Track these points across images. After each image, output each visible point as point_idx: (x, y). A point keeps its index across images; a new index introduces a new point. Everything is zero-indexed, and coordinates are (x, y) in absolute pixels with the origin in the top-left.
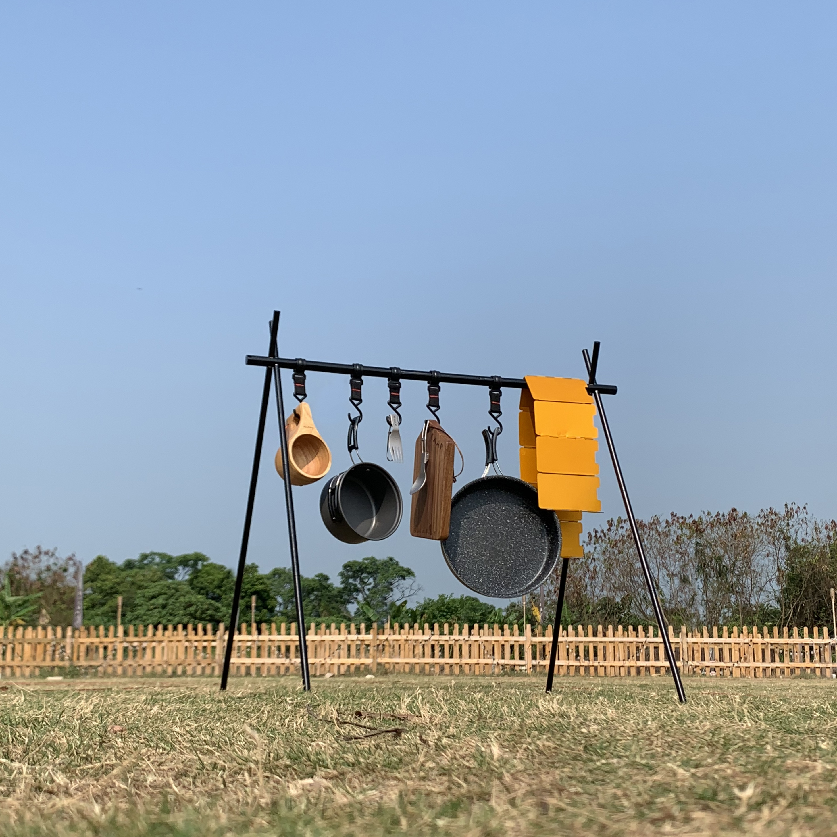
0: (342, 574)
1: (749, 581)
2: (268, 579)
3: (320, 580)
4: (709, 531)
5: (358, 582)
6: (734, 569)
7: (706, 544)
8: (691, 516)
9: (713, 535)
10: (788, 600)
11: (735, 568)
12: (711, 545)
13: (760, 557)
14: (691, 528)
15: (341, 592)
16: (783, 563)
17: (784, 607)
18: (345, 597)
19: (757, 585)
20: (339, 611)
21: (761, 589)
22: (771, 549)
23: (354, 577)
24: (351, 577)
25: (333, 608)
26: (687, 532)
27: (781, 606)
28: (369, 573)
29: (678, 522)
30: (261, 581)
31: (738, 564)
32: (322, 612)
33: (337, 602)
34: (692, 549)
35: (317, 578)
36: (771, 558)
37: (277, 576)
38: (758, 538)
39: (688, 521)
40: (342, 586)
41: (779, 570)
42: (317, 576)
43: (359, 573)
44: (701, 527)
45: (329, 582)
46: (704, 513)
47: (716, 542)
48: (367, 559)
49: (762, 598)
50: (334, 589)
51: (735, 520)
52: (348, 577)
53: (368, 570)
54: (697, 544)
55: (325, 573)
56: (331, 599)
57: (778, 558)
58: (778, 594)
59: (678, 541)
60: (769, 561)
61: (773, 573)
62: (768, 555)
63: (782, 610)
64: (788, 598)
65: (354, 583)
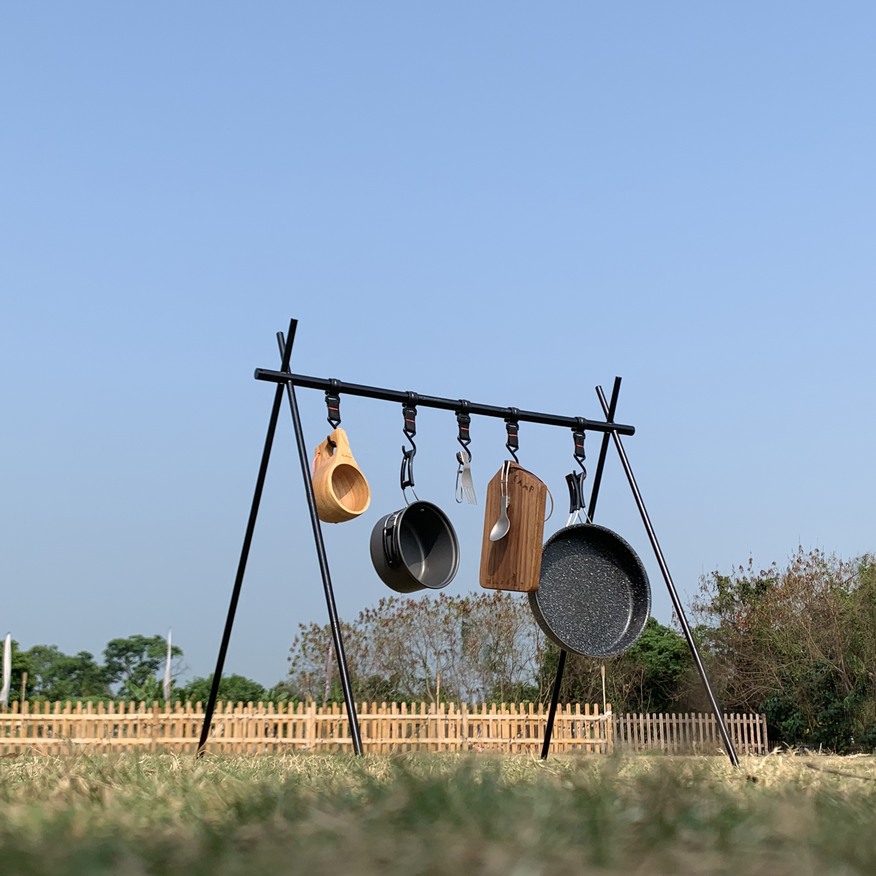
0: (106, 653)
1: (510, 659)
2: (28, 657)
3: (82, 659)
4: (475, 611)
5: (122, 661)
6: (497, 649)
7: (471, 623)
8: (459, 596)
9: (479, 615)
10: (545, 679)
11: (498, 647)
12: (476, 625)
13: (521, 636)
14: (458, 608)
15: (104, 672)
16: (542, 642)
17: (542, 685)
18: (109, 676)
19: (518, 663)
20: (101, 690)
21: (521, 668)
22: (531, 629)
23: (119, 656)
24: (116, 655)
25: (95, 687)
26: (455, 612)
27: (539, 684)
28: (135, 651)
29: (446, 601)
30: (20, 659)
31: (501, 643)
32: (84, 691)
33: (100, 681)
34: (458, 629)
35: (80, 656)
36: (532, 638)
37: (37, 654)
38: (521, 618)
39: (455, 601)
40: (105, 665)
41: (538, 649)
42: (80, 654)
43: (125, 652)
44: (467, 607)
45: (92, 660)
46: (471, 593)
47: (481, 622)
48: (133, 637)
49: (522, 677)
50: (97, 668)
51: (499, 600)
52: (112, 656)
53: (135, 648)
54: (464, 623)
55: (89, 651)
56: (94, 678)
57: (538, 638)
58: (536, 672)
59: (446, 621)
60: (530, 641)
61: (534, 653)
62: (529, 635)
63: (540, 688)
64: (546, 676)
65: (119, 661)
